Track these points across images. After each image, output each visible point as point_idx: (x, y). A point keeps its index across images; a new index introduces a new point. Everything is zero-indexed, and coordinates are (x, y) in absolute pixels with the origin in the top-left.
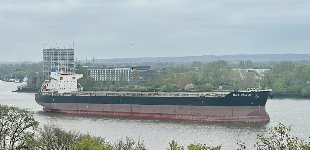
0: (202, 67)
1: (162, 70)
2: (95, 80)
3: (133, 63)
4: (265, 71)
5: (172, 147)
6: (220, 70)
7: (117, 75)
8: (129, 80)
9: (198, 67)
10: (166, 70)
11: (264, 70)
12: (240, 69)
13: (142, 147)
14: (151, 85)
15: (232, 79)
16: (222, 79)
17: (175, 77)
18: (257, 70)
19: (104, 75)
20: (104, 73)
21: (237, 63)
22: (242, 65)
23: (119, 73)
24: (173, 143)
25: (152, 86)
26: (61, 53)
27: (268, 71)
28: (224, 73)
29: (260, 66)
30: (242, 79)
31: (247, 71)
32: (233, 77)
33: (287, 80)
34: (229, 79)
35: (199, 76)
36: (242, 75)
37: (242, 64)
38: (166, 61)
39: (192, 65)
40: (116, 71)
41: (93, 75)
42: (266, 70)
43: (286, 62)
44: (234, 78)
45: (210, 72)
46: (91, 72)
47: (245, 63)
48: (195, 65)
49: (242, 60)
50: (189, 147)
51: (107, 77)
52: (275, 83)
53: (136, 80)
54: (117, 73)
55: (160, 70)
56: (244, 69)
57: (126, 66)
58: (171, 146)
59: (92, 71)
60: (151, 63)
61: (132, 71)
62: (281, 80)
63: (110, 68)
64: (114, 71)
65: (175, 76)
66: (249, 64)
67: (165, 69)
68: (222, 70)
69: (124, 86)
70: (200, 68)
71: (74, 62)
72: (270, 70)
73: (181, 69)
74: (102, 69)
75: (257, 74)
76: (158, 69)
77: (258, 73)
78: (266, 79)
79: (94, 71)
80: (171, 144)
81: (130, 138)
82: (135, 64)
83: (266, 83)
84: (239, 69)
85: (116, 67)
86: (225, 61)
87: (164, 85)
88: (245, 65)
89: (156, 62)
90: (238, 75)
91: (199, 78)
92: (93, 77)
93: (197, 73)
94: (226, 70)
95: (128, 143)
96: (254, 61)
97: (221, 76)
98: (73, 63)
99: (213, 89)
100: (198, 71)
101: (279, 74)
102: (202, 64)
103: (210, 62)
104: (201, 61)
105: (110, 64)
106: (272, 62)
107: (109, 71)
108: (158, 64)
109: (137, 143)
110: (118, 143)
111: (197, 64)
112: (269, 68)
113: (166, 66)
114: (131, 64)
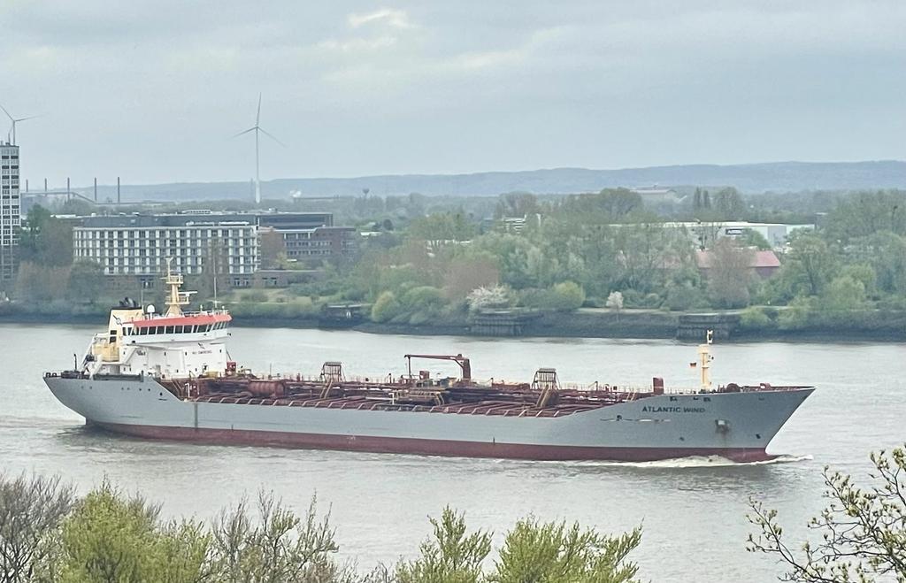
0: (539, 216)
1: (375, 228)
2: (107, 271)
3: (258, 201)
4: (794, 230)
5: (445, 539)
6: (615, 228)
7: (194, 250)
8: (242, 271)
9: (523, 217)
10: (391, 229)
11: (790, 228)
12: (695, 225)
13: (325, 539)
14: (333, 292)
15: (660, 266)
16: (620, 263)
17: (428, 257)
18: (762, 229)
19: (143, 251)
20: (142, 242)
21: (679, 201)
22: (702, 206)
23: (204, 240)
24: (447, 524)
25: (339, 295)
27: (808, 230)
28: (628, 241)
29: (775, 213)
30: (700, 265)
31: (721, 233)
32: (668, 256)
33: (884, 267)
34: (650, 264)
35: (529, 253)
36: (702, 248)
37: (699, 205)
38: (391, 194)
39: (500, 211)
40: (188, 233)
41: (94, 250)
42: (799, 227)
43: (880, 193)
44: (670, 261)
45: (573, 238)
46: (88, 240)
47: (711, 199)
48: (510, 208)
49: (700, 186)
50: (510, 538)
51: (153, 259)
52: (835, 280)
53: (272, 271)
54: (194, 241)
55: (366, 230)
56: (710, 224)
57: (230, 213)
58: (439, 535)
59: (94, 233)
60: (330, 201)
61: (254, 231)
62: (857, 267)
63: (166, 222)
64: (183, 232)
65: (431, 254)
66: (730, 206)
67: (388, 225)
68: (621, 228)
69: (225, 294)
70: (531, 223)
71: (17, 197)
72: (813, 226)
73: (454, 225)
74: (133, 225)
75: (763, 246)
76: (360, 225)
77: (765, 242)
78: (799, 262)
79: (102, 233)
80: (440, 525)
81: (275, 504)
82: (266, 204)
83: (800, 280)
84: (688, 225)
85: (188, 219)
86: (634, 189)
87: (387, 288)
88: (714, 206)
89: (351, 198)
90: (684, 249)
91: (529, 261)
92: (99, 260)
93: (519, 240)
94: (637, 230)
95: (269, 522)
96: (748, 190)
97: (615, 254)
98: (12, 202)
99: (585, 305)
100: (524, 234)
101: (853, 243)
102: (539, 203)
103: (572, 196)
104: (532, 192)
105: (165, 204)
106: (818, 194)
107: (162, 233)
108: (361, 204)
109: (303, 522)
110: (226, 522)
111: (517, 205)
112: (811, 220)
113: (390, 215)
114: (252, 206)
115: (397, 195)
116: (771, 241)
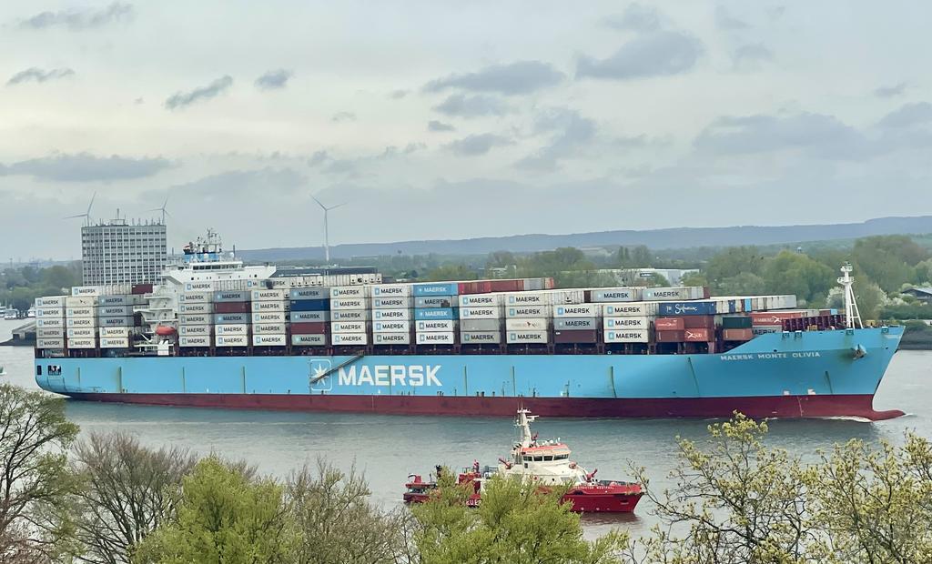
0: (515, 267)
1: (407, 277)
3: (328, 259)
4: (686, 273)
6: (566, 274)
9: (504, 267)
10: (417, 276)
11: (683, 272)
12: (619, 271)
13: (363, 486)
18: (664, 273)
21: (610, 255)
22: (624, 258)
26: (130, 237)
27: (696, 273)
29: (673, 262)
31: (637, 276)
37: (622, 257)
38: (416, 253)
39: (489, 264)
42: (689, 271)
43: (743, 248)
47: (630, 253)
48: (496, 262)
49: (621, 244)
55: (401, 278)
56: (629, 270)
57: (308, 268)
66: (643, 257)
67: (415, 274)
68: (570, 275)
70: (511, 271)
71: (166, 260)
72: (698, 270)
75: (665, 284)
76: (397, 274)
77: (666, 281)
81: (328, 465)
82: (333, 262)
84: (615, 271)
85: (281, 272)
86: (578, 248)
88: (632, 258)
89: (390, 256)
94: (580, 275)
95: (324, 476)
96: (655, 247)
98: (163, 263)
101: (725, 282)
102: (515, 257)
103: (537, 253)
104: (511, 251)
106: (702, 249)
108: (396, 261)
109: (348, 476)
110: (295, 477)
111: (501, 260)
112: (697, 266)
113: (416, 268)
114: (324, 263)
115: (420, 254)
116: (670, 282)
